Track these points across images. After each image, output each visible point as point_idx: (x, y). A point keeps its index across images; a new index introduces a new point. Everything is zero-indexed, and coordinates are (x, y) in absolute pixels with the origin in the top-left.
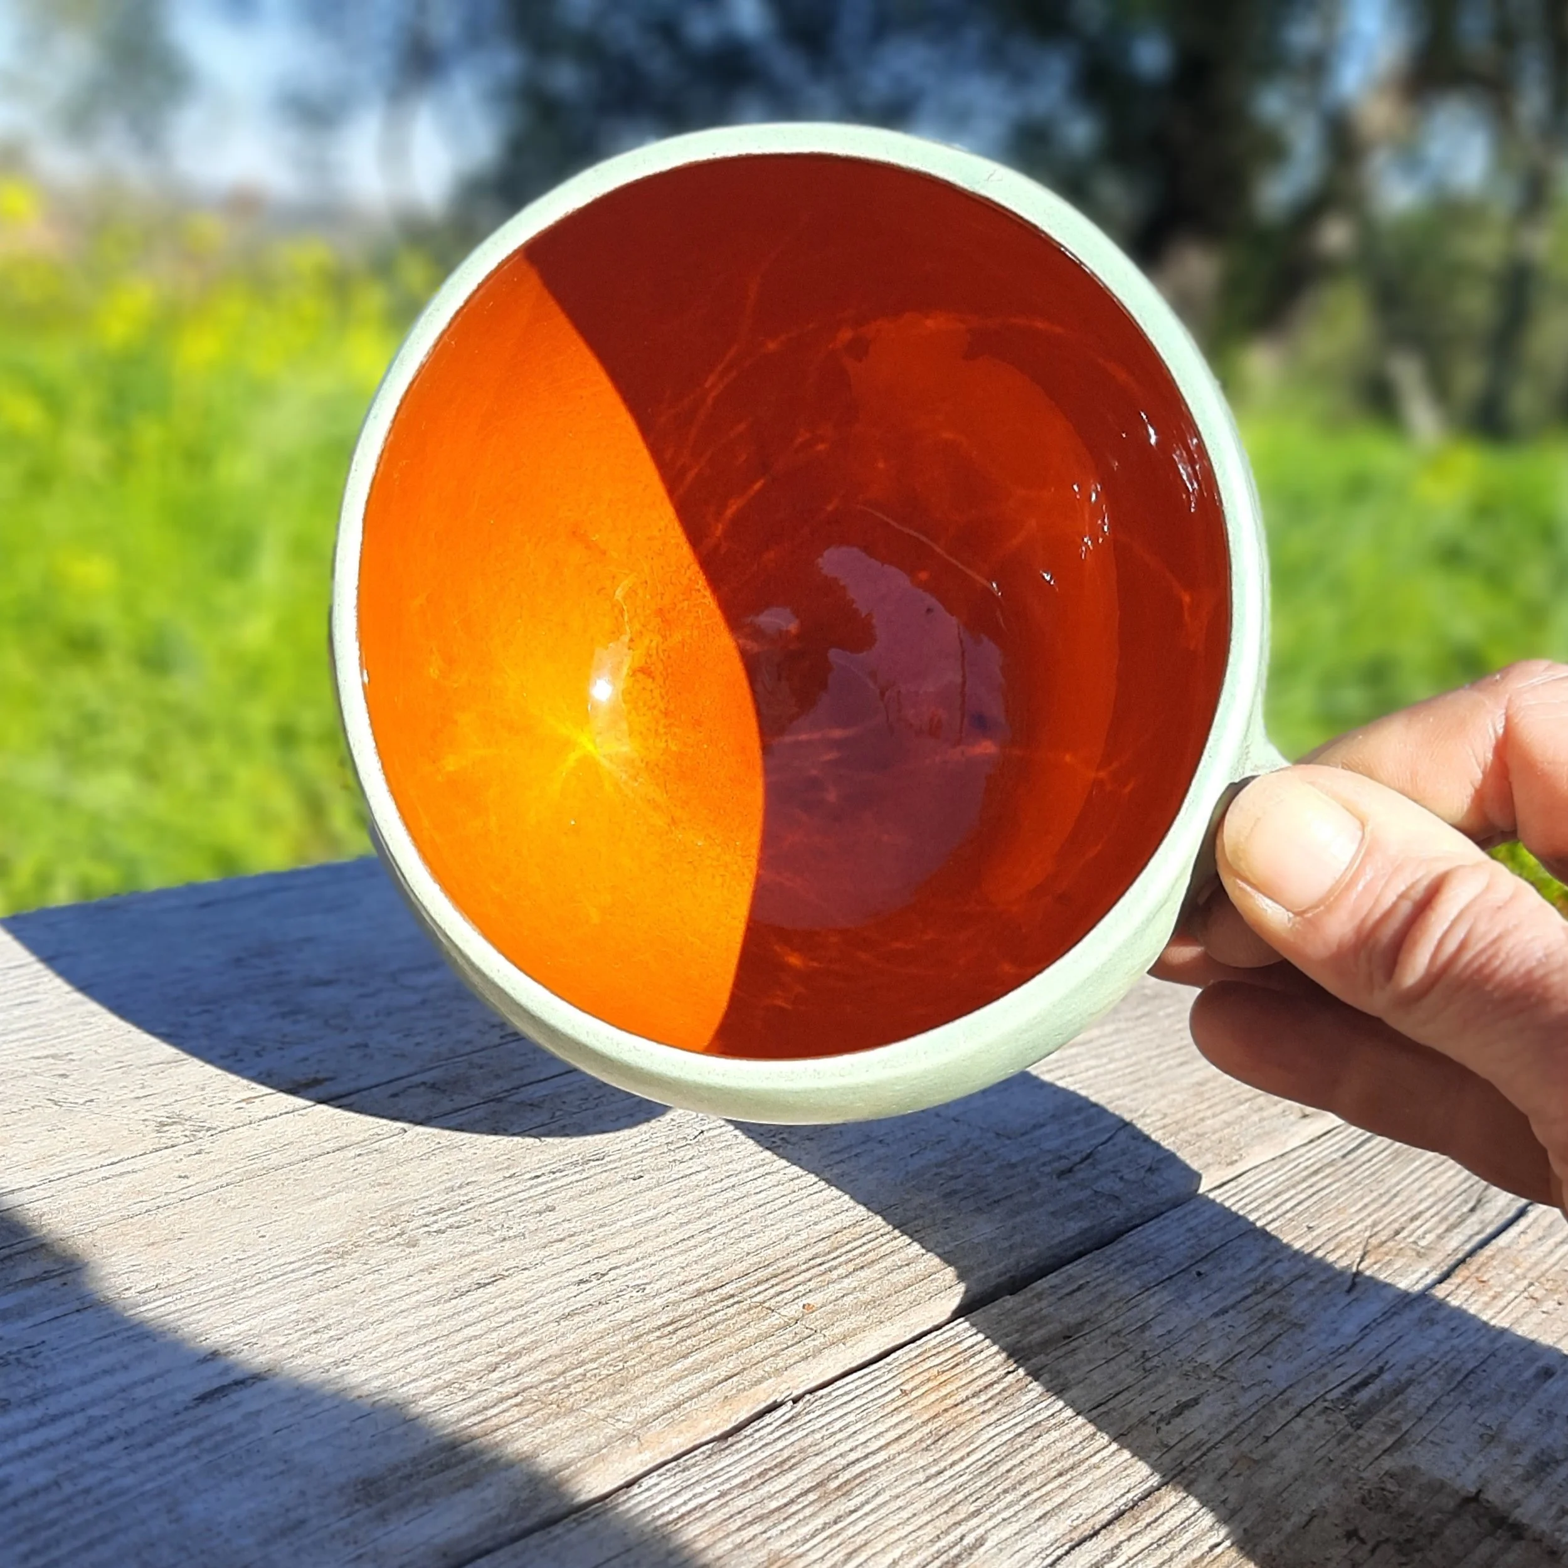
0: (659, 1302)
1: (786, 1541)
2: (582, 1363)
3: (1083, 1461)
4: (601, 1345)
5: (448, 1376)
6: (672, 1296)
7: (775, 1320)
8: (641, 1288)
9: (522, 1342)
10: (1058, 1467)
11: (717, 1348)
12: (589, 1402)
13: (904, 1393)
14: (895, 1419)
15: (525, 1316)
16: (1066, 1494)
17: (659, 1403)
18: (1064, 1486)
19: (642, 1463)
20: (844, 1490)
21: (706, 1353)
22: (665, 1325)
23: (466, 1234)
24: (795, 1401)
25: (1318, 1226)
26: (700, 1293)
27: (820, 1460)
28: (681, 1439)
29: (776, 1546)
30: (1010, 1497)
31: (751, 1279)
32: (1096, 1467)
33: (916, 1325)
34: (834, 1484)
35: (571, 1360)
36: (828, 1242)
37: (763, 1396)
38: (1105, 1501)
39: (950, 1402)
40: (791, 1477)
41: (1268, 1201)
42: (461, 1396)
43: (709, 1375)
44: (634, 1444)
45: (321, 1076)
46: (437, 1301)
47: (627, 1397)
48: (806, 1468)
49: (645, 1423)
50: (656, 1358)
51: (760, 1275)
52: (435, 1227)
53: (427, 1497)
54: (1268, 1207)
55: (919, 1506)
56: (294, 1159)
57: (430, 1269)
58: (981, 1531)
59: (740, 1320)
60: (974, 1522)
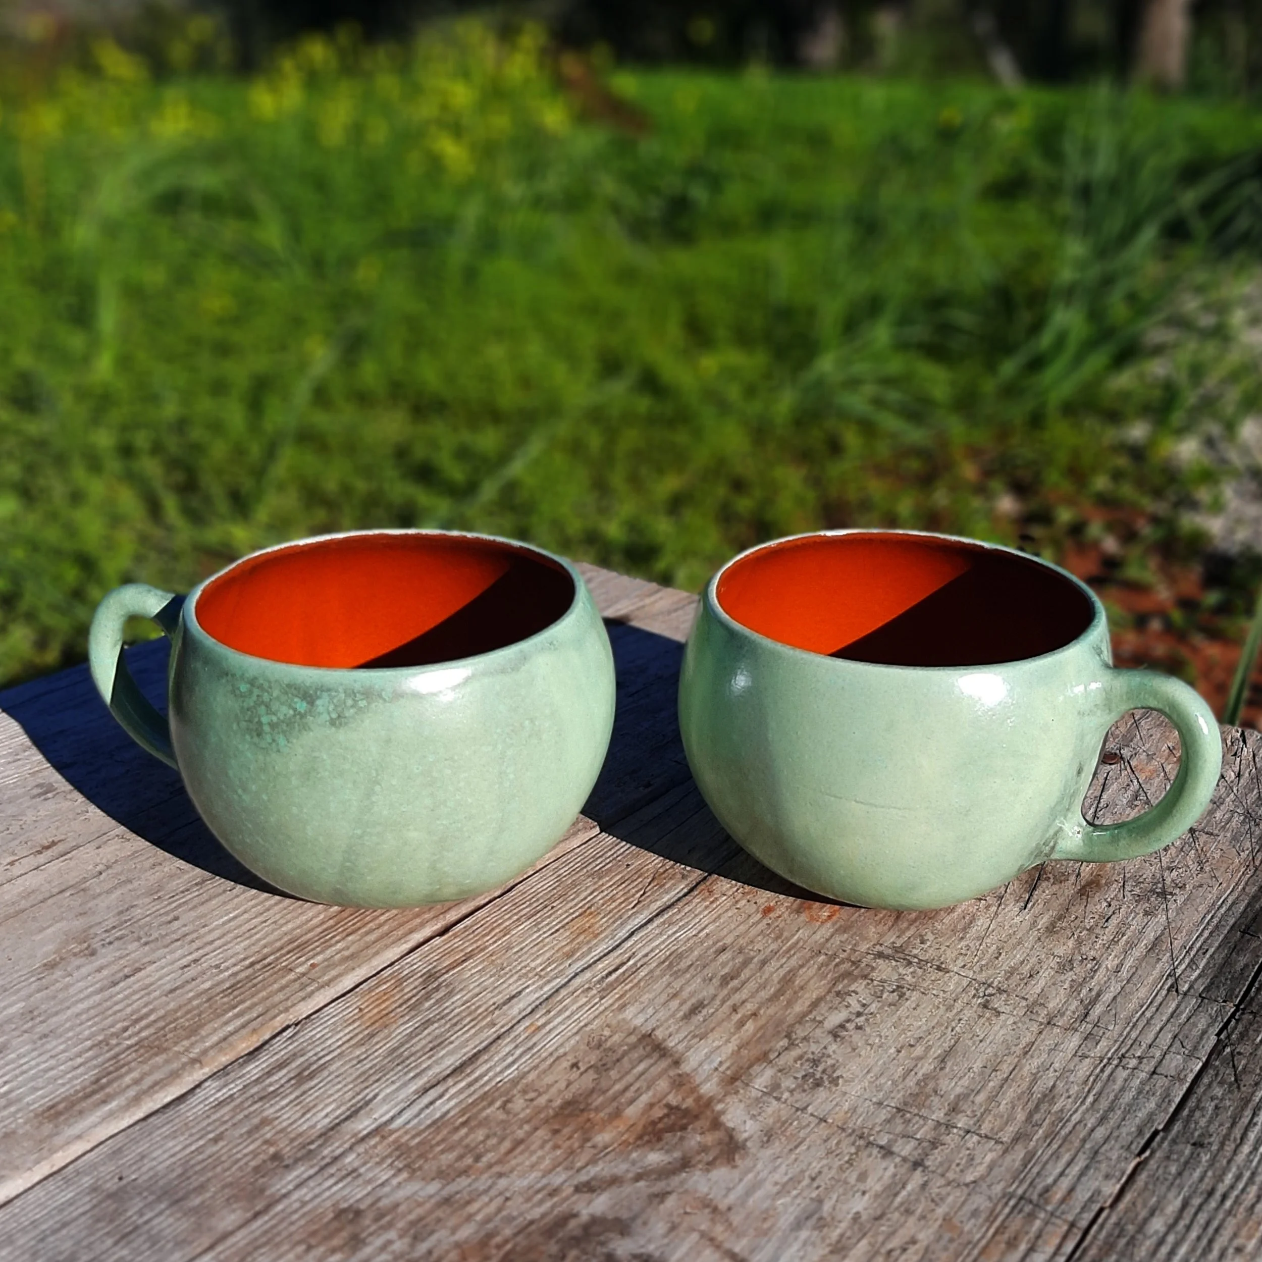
0: (227, 974)
1: (272, 1110)
2: (176, 1020)
3: (446, 1040)
4: (189, 1007)
5: (100, 1038)
6: (236, 969)
7: (292, 976)
8: (217, 966)
9: (145, 1010)
10: (431, 1045)
11: (255, 1000)
12: (176, 1044)
13: (361, 1010)
14: (351, 1028)
15: (149, 994)
16: (429, 1062)
17: (215, 1038)
18: (430, 1058)
19: (204, 1074)
20: (311, 1076)
21: (248, 1004)
22: (228, 989)
23: (124, 943)
24: (296, 1025)
25: (633, 864)
26: (252, 964)
27: (302, 1059)
28: (228, 1057)
29: (265, 1114)
30: (400, 1068)
31: (283, 951)
32: (452, 1043)
33: (378, 965)
34: (306, 1073)
35: (169, 1019)
36: (335, 919)
37: (278, 1024)
38: (449, 1063)
39: (384, 1012)
40: (284, 1071)
41: (610, 850)
42: (106, 1048)
43: (247, 1017)
44: (198, 1065)
45: (56, 839)
46: (101, 990)
47: (198, 1037)
48: (294, 1065)
49: (205, 1052)
50: (218, 1011)
51: (290, 947)
52: (108, 940)
53: (81, 1112)
54: (610, 853)
55: (349, 1080)
56: (34, 903)
57: (99, 970)
58: (377, 1091)
59: (272, 979)
60: (377, 1084)
